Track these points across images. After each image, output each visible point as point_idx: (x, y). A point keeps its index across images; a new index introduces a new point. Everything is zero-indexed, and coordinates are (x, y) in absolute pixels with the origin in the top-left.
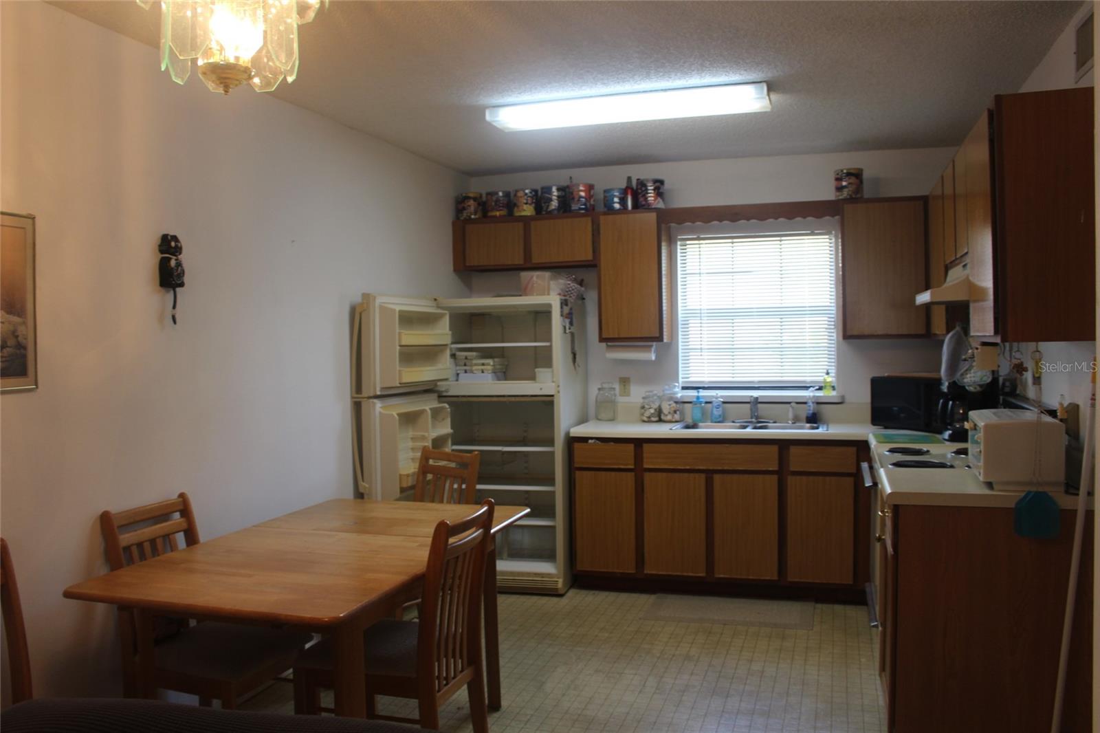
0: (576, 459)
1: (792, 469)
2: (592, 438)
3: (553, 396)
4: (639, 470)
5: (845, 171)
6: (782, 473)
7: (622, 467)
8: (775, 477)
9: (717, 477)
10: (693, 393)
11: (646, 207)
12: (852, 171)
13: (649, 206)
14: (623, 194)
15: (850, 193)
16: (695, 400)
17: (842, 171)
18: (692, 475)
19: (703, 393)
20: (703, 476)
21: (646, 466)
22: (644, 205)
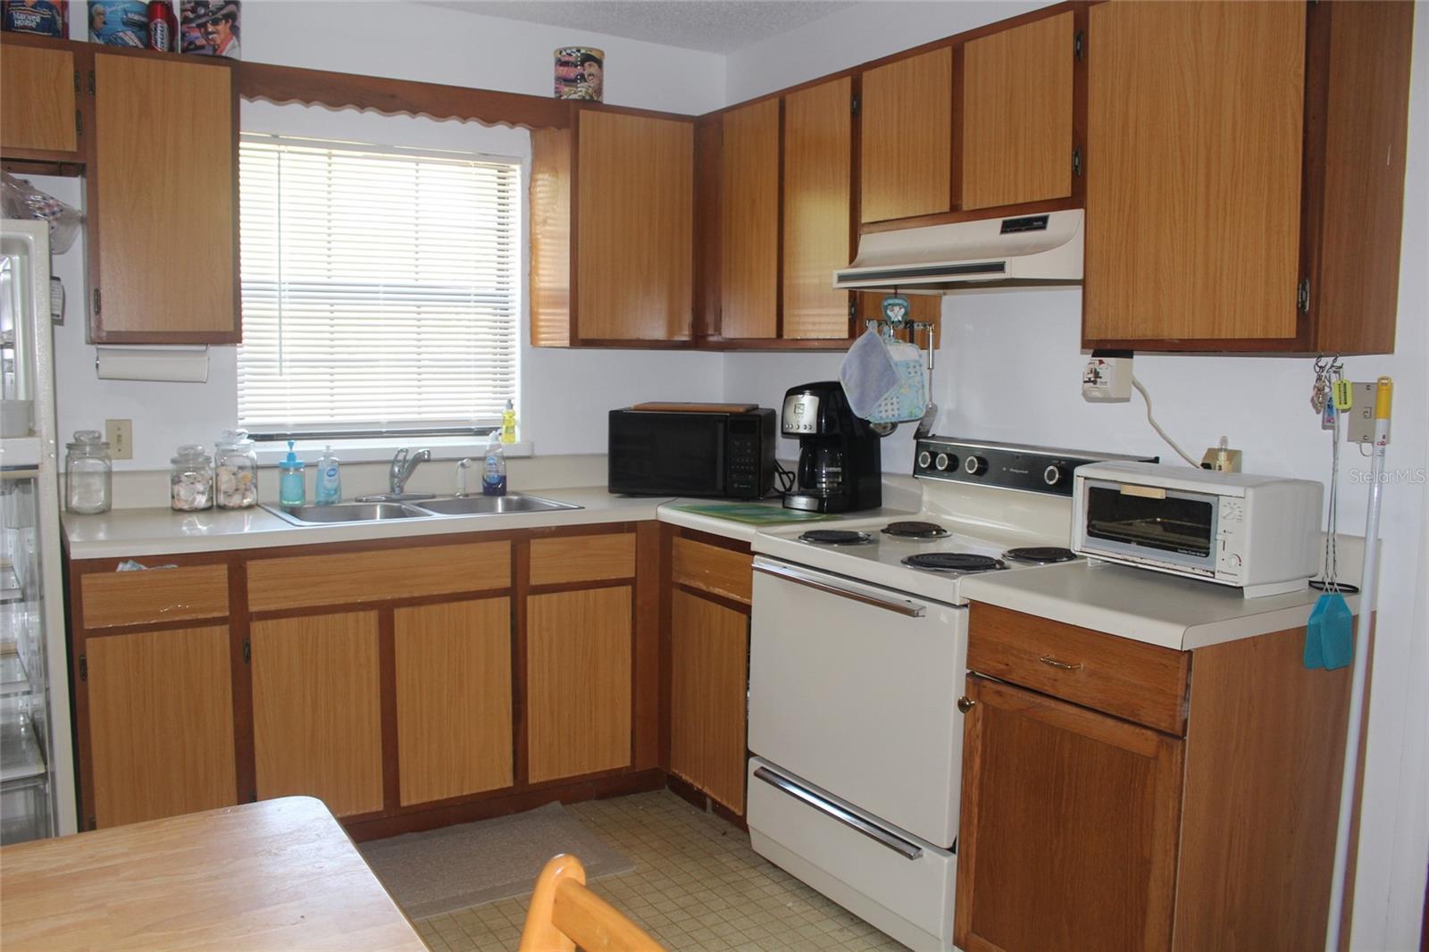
0: (88, 611)
1: (534, 581)
2: (125, 560)
3: (36, 467)
4: (240, 621)
5: (583, 51)
6: (518, 591)
7: (201, 616)
8: (506, 601)
9: (401, 615)
10: (281, 447)
11: (209, 51)
12: (593, 53)
13: (215, 50)
14: (146, 16)
15: (590, 91)
16: (285, 461)
17: (579, 51)
18: (351, 616)
19: (300, 446)
20: (373, 616)
21: (253, 608)
22: (202, 47)
